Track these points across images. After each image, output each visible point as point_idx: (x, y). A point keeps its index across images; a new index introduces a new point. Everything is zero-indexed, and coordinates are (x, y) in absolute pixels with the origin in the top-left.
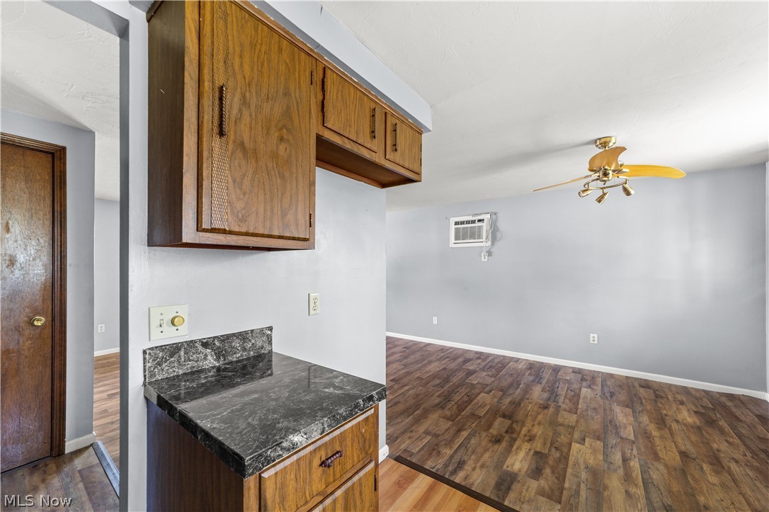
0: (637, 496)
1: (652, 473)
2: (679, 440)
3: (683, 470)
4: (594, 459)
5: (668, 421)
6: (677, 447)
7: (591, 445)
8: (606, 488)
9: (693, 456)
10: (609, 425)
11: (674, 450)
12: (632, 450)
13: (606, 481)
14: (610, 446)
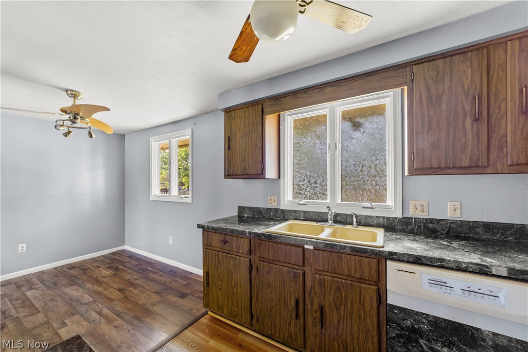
0: (120, 324)
1: (116, 309)
2: (113, 285)
3: (125, 297)
4: (83, 327)
5: (101, 280)
6: (115, 289)
7: (73, 322)
8: (104, 335)
9: (123, 288)
10: (72, 302)
11: (115, 291)
12: (98, 305)
13: (101, 332)
14: (84, 313)
